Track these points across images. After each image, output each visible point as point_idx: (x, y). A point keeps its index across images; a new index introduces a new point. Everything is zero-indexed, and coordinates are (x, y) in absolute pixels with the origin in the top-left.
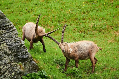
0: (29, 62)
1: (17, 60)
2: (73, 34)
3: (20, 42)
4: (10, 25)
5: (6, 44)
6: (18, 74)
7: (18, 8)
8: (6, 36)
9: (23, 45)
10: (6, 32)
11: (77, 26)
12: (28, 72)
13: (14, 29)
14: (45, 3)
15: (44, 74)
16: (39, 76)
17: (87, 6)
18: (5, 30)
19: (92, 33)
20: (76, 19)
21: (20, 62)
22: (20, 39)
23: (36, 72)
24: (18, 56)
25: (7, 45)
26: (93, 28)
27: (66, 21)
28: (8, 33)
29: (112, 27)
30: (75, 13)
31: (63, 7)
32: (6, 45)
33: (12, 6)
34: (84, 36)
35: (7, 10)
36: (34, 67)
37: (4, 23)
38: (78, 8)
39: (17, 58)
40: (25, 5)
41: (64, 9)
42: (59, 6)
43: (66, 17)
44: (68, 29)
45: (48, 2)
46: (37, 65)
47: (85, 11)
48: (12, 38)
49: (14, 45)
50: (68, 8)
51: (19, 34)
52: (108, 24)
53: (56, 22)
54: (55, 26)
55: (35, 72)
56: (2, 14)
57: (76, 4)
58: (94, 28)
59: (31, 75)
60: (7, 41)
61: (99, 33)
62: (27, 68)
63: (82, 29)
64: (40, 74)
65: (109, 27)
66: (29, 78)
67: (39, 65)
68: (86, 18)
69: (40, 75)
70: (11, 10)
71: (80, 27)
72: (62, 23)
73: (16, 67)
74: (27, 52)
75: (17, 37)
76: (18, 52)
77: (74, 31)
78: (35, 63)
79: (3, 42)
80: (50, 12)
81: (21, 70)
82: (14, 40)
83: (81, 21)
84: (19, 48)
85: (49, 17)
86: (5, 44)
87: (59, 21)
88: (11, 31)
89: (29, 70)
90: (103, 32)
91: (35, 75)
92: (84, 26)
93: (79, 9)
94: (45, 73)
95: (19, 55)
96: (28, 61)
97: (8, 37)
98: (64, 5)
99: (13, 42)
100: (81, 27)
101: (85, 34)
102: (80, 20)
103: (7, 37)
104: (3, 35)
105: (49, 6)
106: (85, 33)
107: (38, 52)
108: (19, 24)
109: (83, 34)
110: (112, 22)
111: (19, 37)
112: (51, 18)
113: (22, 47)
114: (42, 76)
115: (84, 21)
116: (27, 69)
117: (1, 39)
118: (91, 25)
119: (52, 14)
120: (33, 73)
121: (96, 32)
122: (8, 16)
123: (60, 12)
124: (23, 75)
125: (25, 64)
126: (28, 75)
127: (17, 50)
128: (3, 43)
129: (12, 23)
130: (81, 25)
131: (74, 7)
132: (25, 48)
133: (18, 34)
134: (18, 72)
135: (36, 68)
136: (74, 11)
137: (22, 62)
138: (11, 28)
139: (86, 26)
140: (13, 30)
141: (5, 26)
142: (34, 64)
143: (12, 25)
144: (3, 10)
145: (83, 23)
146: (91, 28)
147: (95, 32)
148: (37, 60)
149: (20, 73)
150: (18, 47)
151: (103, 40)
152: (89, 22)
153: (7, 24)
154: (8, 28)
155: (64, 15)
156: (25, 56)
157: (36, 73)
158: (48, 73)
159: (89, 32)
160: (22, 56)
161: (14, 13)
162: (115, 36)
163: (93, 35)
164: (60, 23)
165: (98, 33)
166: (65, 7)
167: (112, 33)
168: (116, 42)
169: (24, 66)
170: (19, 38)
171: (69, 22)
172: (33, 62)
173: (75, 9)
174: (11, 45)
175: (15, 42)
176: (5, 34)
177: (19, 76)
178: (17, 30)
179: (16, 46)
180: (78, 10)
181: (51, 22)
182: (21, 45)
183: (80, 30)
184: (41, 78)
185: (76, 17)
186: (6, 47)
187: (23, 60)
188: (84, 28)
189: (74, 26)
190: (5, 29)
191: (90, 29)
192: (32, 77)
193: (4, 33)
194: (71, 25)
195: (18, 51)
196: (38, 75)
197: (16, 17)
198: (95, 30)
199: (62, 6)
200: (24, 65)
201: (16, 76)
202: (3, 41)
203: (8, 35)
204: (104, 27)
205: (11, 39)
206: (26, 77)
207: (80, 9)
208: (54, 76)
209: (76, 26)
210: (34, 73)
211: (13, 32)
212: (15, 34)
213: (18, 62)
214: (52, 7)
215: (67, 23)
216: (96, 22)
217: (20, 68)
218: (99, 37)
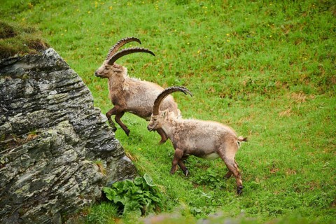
0: (116, 159)
1: (92, 153)
2: (206, 100)
3: (97, 117)
4: (78, 82)
5: (70, 122)
6: (94, 184)
7: (93, 48)
8: (69, 105)
9: (104, 123)
10: (69, 97)
11: (215, 83)
12: (114, 179)
13: (85, 90)
14: (149, 37)
15: (148, 183)
16: (137, 188)
17: (235, 42)
18: (66, 94)
19: (246, 97)
20: (214, 68)
21: (99, 159)
22: (98, 112)
23: (131, 178)
24: (93, 147)
25: (72, 123)
26: (247, 86)
27: (192, 74)
28: (73, 99)
29: (288, 85)
30: (211, 57)
31: (186, 44)
32: (69, 125)
33: (80, 44)
34: (229, 104)
35: (71, 53)
36: (127, 169)
37: (65, 79)
38: (216, 45)
39: (92, 150)
40: (107, 42)
41: (187, 47)
42: (178, 43)
43: (192, 65)
44: (196, 90)
45: (155, 35)
46: (132, 164)
47: (231, 52)
48: (81, 109)
49: (86, 123)
50: (197, 47)
51: (95, 100)
52: (279, 79)
53: (171, 76)
54: (171, 83)
55: (129, 178)
56: (60, 60)
57: (212, 38)
58: (250, 87)
59: (121, 186)
60: (72, 116)
61: (261, 98)
62: (114, 170)
63: (225, 89)
64: (140, 183)
65: (281, 85)
66: (117, 191)
67: (138, 164)
68: (234, 66)
69: (141, 186)
70: (80, 51)
71: (222, 85)
72: (184, 78)
73: (90, 169)
74: (113, 139)
75: (92, 108)
76: (94, 138)
77: (209, 94)
78: (129, 160)
79: (62, 118)
80: (159, 55)
81: (100, 175)
82: (86, 114)
83: (224, 72)
84: (96, 130)
85: (157, 66)
86: (67, 122)
87: (177, 74)
88: (78, 94)
89: (118, 175)
90: (269, 96)
91: (130, 185)
92: (229, 83)
93: (219, 47)
94: (149, 181)
95: (97, 145)
96: (114, 157)
97: (74, 108)
98: (187, 41)
99: (83, 118)
100: (224, 86)
101: (231, 100)
102: (220, 70)
103: (70, 107)
104: (62, 104)
105: (157, 44)
106: (231, 98)
107: (134, 137)
108: (95, 81)
109: (227, 99)
110: (288, 74)
111: (95, 108)
112: (161, 68)
113: (103, 129)
114: (144, 186)
115: (229, 72)
116: (113, 173)
117: (59, 111)
118: (244, 80)
119: (165, 60)
120: (125, 181)
121: (253, 95)
122: (73, 63)
123: (180, 54)
124: (104, 185)
125: (108, 163)
126: (116, 185)
127: (91, 134)
128: (62, 121)
129: (80, 79)
130: (223, 81)
131: (208, 43)
132: (108, 130)
133: (93, 102)
134: (95, 179)
135: (131, 171)
136: (209, 52)
137: (103, 159)
138: (78, 89)
139: (234, 83)
140: (83, 93)
141: (66, 86)
142: (127, 162)
143: (81, 84)
144: (63, 53)
145: (227, 78)
146: (244, 88)
147: (251, 95)
148: (132, 155)
149: (99, 182)
150: (94, 127)
151: (268, 111)
152: (239, 75)
153: (72, 81)
154: (73, 89)
155: (188, 61)
156: (109, 147)
157: (132, 181)
158: (156, 181)
159: (240, 96)
160: (101, 146)
161: (85, 58)
162: (294, 103)
163: (248, 100)
164: (180, 77)
165: (258, 97)
166: (190, 44)
167: (287, 96)
168: (296, 115)
169: (107, 167)
170: (97, 110)
171: (198, 75)
172: (125, 158)
173: (210, 48)
174: (79, 125)
175: (87, 118)
176: (67, 101)
177: (97, 187)
178: (91, 93)
179: (90, 126)
180: (218, 51)
181: (161, 76)
182: (101, 124)
183: (220, 91)
184: (143, 190)
185: (212, 65)
186: (69, 128)
187: (105, 155)
188: (229, 86)
189: (208, 83)
190: (66, 92)
191: (242, 90)
192: (124, 189)
193: (65, 99)
194: (202, 80)
195: (94, 135)
196: (136, 185)
197: (89, 66)
198: (253, 91)
199: (183, 42)
200: (106, 165)
201: (91, 188)
202: (62, 116)
203: (73, 104)
204: (270, 84)
205: (79, 111)
206: (112, 190)
207: (221, 48)
208: (169, 187)
209: (212, 84)
210: (127, 181)
211: (84, 97)
212: (88, 102)
213: (95, 158)
214: (164, 45)
215: (194, 76)
216: (253, 74)
217: (99, 171)
218: (261, 105)
